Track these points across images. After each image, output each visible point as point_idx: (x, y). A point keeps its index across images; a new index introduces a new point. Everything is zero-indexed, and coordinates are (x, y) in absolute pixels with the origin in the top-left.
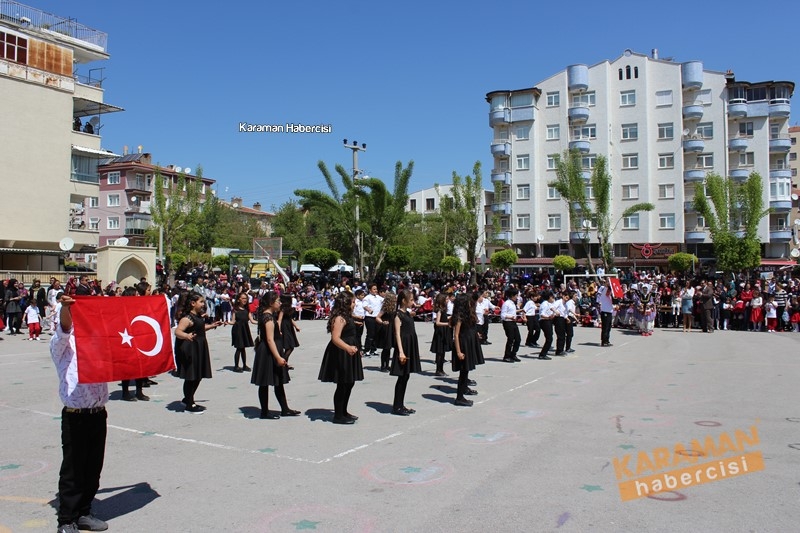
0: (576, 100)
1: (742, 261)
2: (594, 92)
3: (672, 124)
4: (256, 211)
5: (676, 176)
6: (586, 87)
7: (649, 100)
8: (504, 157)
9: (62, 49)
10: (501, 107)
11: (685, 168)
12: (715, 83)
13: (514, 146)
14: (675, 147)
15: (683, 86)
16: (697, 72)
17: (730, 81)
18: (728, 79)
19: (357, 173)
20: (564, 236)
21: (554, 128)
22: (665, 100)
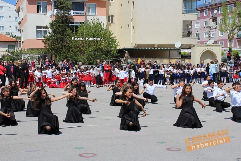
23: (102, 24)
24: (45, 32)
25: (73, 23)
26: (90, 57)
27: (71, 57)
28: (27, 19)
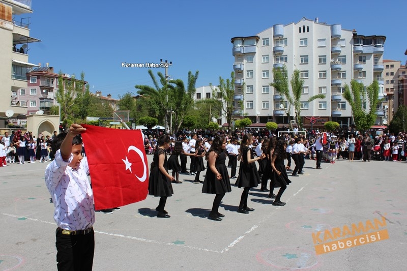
0: (277, 42)
1: (368, 125)
2: (286, 39)
3: (325, 56)
4: (108, 98)
5: (328, 82)
6: (283, 36)
7: (314, 44)
8: (240, 71)
10: (239, 45)
11: (332, 78)
12: (347, 36)
13: (245, 66)
14: (327, 67)
15: (331, 37)
16: (339, 30)
17: (355, 35)
18: (354, 34)
19: (167, 77)
20: (271, 113)
21: (266, 56)
22: (322, 43)
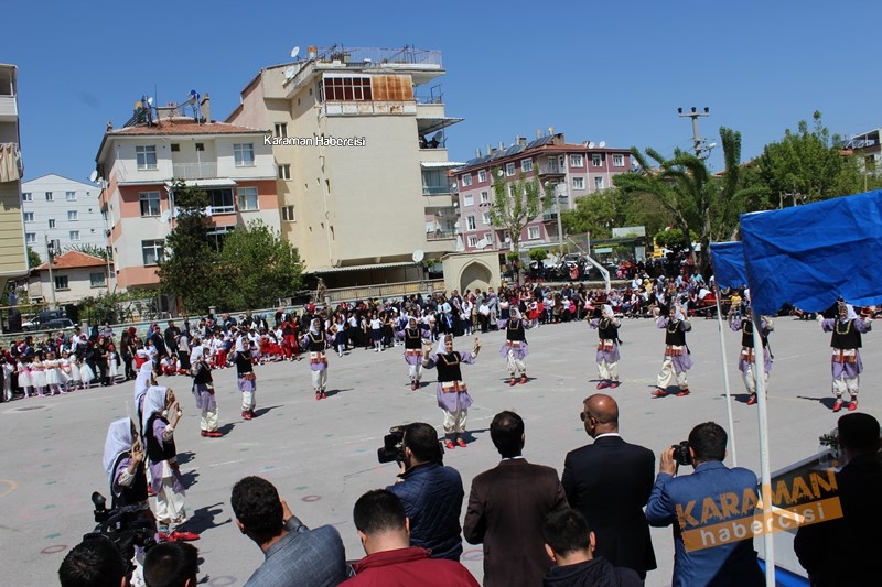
9: (401, 77)
19: (698, 143)
23: (269, 229)
24: (161, 251)
25: (213, 230)
26: (251, 296)
27: (214, 298)
28: (123, 228)
